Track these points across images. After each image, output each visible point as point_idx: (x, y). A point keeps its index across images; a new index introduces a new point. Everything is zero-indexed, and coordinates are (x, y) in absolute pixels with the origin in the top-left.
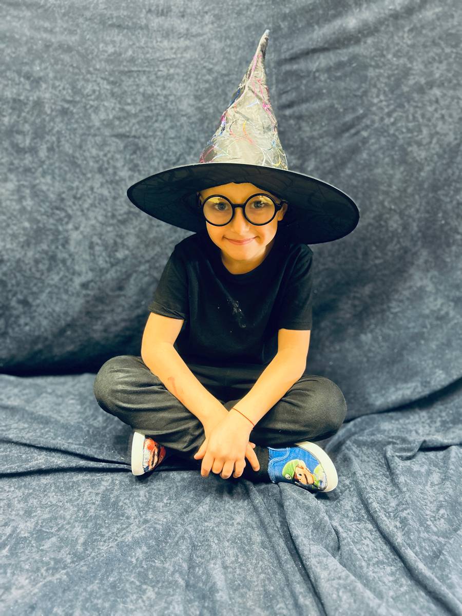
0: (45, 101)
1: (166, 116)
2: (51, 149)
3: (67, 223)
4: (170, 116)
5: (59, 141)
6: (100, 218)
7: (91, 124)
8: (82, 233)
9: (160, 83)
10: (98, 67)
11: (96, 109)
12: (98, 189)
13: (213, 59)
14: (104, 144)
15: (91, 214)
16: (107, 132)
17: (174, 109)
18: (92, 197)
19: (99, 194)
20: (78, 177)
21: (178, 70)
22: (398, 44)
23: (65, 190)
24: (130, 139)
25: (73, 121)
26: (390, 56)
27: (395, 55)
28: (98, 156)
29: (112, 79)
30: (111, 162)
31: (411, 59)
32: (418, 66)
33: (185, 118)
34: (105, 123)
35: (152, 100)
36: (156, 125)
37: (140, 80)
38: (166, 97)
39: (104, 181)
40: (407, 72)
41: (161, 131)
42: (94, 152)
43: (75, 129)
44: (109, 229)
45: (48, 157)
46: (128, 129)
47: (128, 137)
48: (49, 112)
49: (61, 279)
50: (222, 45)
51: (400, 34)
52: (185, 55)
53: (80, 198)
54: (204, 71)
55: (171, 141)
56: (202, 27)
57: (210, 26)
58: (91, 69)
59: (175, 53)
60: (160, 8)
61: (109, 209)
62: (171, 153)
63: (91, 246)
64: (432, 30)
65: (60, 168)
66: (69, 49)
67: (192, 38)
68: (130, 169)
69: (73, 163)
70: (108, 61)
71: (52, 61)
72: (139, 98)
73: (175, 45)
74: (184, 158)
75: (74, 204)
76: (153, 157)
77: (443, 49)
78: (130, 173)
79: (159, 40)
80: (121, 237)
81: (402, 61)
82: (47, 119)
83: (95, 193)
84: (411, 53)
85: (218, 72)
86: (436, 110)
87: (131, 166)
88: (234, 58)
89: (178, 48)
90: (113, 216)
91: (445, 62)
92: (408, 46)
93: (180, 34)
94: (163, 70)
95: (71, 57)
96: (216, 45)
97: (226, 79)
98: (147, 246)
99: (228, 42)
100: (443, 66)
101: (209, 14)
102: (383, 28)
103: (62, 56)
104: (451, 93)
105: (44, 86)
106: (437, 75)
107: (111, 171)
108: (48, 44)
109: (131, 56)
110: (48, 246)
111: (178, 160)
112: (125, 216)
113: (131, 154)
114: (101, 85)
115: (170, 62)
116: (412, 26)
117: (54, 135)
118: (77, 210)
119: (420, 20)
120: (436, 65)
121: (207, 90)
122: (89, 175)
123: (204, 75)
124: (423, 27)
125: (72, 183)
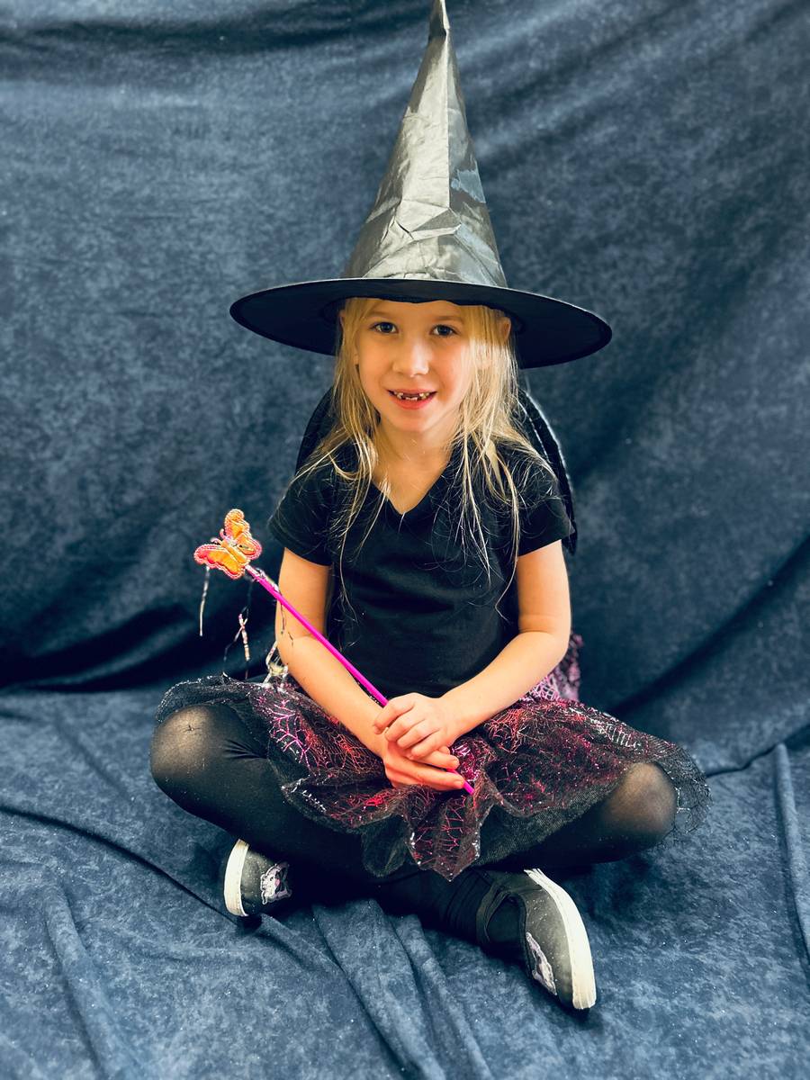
0: (15, 260)
1: (204, 283)
2: (20, 333)
3: (44, 449)
4: (210, 284)
5: (33, 320)
6: (97, 441)
7: (85, 296)
8: (67, 464)
9: (193, 235)
10: (98, 210)
11: (94, 274)
12: (94, 395)
13: (274, 201)
14: (106, 325)
15: (82, 435)
16: (110, 308)
17: (215, 274)
18: (84, 407)
19: (97, 403)
20: (63, 377)
21: (220, 217)
22: (553, 181)
23: (41, 396)
24: (148, 319)
25: (57, 291)
26: (542, 199)
27: (549, 197)
28: (96, 344)
29: (119, 229)
30: (115, 352)
31: (574, 203)
32: (584, 213)
33: (233, 288)
34: (108, 293)
35: (182, 260)
36: (188, 297)
37: (162, 230)
38: (203, 255)
39: (104, 382)
40: (568, 223)
41: (195, 306)
42: (89, 337)
43: (60, 303)
44: (113, 457)
45: (15, 346)
46: (142, 302)
47: (144, 315)
48: (19, 277)
49: (33, 539)
50: (288, 179)
51: (557, 166)
52: (231, 194)
53: (65, 410)
54: (262, 218)
55: (212, 322)
56: (257, 155)
57: (270, 153)
58: (87, 215)
59: (216, 192)
60: (193, 128)
61: (112, 426)
62: (210, 341)
63: (83, 485)
64: (604, 159)
65: (34, 363)
66: (53, 185)
67: (242, 171)
68: (146, 365)
69: (55, 354)
70: (114, 202)
71: (27, 202)
72: (161, 256)
73: (216, 181)
74: (232, 348)
75: (55, 418)
76: (183, 345)
77: (621, 188)
78: (146, 370)
79: (192, 172)
80: (130, 469)
81: (560, 205)
82: (17, 287)
83: (90, 401)
84: (573, 194)
85: (283, 220)
86: (613, 278)
87: (147, 359)
88: (306, 199)
89: (221, 185)
90: (118, 438)
91: (624, 208)
92: (569, 183)
93: (224, 164)
94: (198, 216)
95: (57, 197)
96: (279, 181)
97: (295, 229)
98: (173, 484)
99: (297, 176)
100: (622, 214)
101: (267, 136)
102: (530, 158)
103: (42, 196)
104: (633, 253)
105: (13, 239)
106: (613, 227)
107: (115, 367)
108: (21, 177)
109: (149, 196)
110: (13, 485)
111: (223, 350)
112: (137, 438)
113: (148, 342)
114: (102, 238)
115: (209, 205)
116: (573, 153)
117: (26, 311)
118: (61, 428)
119: (585, 145)
120: (611, 211)
121: (266, 246)
122: (80, 374)
123: (260, 224)
124: (590, 155)
125: (54, 385)
